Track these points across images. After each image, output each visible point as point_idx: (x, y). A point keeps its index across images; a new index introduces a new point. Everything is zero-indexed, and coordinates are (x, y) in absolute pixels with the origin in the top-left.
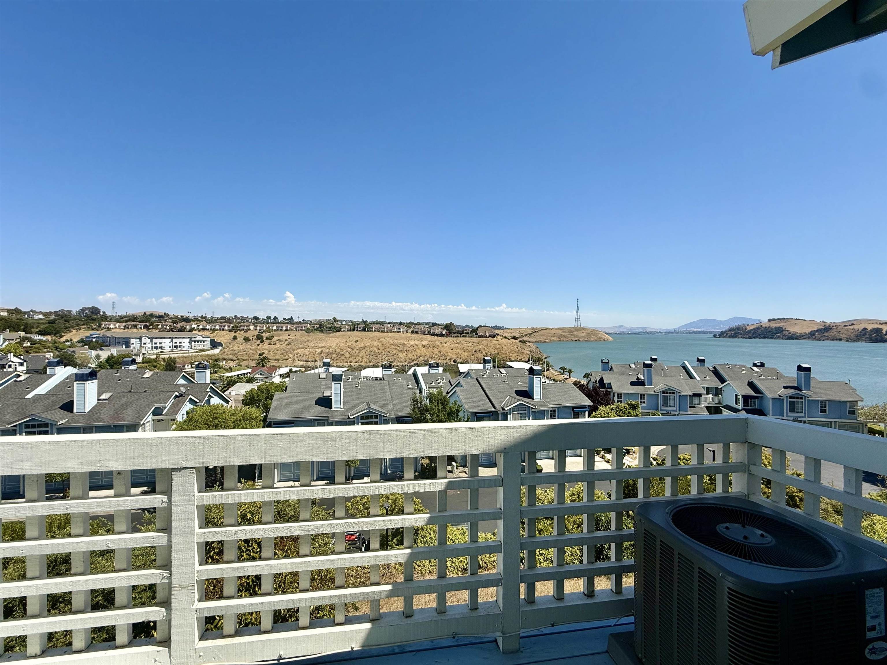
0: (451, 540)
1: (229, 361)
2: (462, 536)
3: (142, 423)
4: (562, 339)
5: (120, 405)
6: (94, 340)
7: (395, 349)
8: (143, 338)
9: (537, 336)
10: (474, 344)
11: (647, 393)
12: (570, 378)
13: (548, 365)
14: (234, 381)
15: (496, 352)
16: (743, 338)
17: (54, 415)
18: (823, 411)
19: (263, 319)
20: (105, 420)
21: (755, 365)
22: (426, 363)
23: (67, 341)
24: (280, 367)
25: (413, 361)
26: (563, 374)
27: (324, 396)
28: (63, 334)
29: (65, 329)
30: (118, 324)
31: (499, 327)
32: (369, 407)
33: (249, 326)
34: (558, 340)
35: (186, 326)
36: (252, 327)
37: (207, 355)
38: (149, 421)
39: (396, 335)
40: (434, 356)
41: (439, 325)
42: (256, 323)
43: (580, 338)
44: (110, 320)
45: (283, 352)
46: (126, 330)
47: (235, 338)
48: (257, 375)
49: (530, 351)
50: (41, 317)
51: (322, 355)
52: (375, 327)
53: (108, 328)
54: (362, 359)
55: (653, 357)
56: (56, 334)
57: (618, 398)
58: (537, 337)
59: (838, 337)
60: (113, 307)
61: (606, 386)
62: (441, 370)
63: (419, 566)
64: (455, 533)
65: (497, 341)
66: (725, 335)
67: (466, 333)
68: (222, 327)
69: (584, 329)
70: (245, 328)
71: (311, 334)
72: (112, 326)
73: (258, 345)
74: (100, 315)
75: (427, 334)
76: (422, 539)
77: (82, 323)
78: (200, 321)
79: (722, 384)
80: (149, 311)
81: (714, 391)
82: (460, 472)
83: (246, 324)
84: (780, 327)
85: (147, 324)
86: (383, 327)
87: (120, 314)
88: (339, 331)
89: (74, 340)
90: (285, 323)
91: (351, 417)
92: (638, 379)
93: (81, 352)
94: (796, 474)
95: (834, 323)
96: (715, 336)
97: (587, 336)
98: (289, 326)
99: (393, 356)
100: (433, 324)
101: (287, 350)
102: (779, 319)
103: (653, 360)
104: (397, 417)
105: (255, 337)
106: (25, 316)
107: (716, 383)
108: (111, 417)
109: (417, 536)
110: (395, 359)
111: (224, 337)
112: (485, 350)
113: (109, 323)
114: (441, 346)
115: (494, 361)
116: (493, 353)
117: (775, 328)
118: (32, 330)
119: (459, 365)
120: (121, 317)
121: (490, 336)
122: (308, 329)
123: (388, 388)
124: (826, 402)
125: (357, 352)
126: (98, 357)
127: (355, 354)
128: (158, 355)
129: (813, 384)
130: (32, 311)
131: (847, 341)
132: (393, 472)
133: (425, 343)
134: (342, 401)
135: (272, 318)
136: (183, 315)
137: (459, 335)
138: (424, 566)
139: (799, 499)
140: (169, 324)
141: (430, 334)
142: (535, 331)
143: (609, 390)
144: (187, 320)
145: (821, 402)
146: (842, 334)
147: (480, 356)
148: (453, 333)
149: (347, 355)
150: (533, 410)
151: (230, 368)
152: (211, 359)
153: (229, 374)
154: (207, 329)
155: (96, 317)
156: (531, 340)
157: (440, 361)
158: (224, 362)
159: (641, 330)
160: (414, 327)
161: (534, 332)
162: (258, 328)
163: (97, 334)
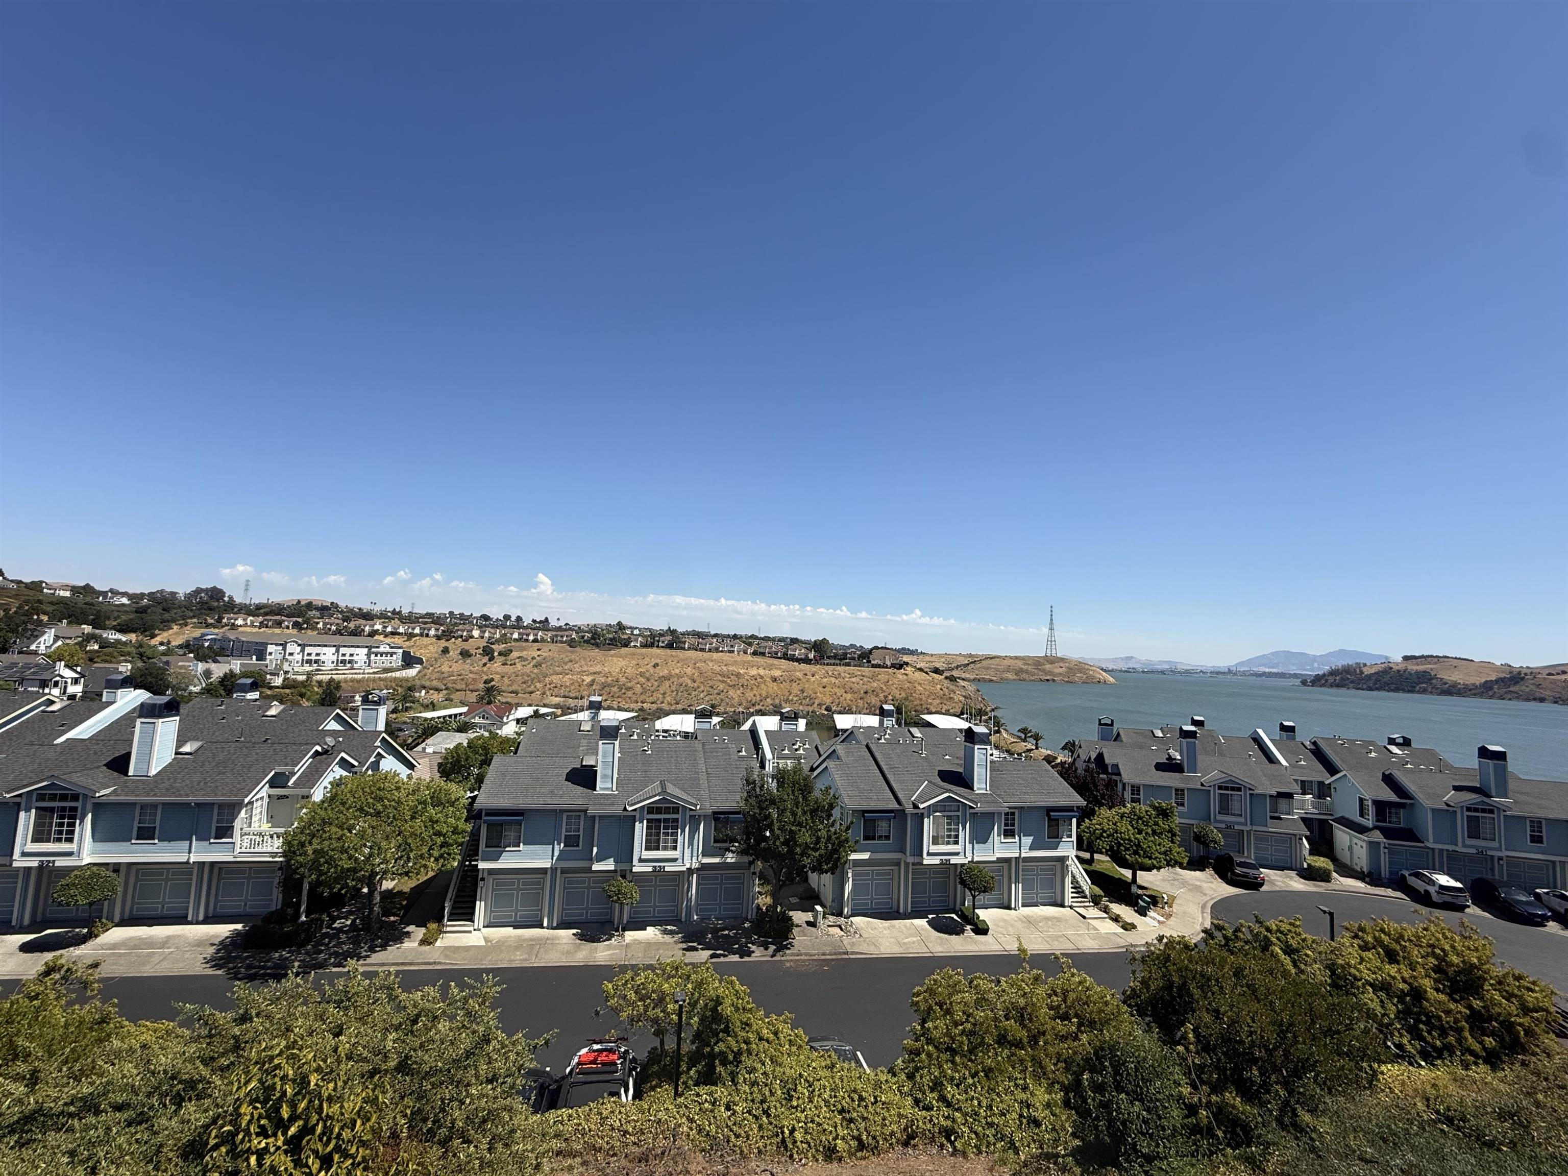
0: (806, 1080)
1: (431, 692)
2: (827, 1073)
3: (246, 800)
4: (1024, 676)
5: (214, 764)
6: (207, 644)
7: (723, 682)
8: (288, 645)
9: (977, 669)
10: (865, 679)
11: (1188, 786)
12: (1037, 748)
13: (997, 723)
14: (436, 727)
15: (903, 695)
16: (1358, 689)
17: (92, 778)
18: (1537, 839)
19: (497, 619)
20: (182, 792)
21: (1392, 741)
22: (776, 711)
23: (162, 644)
24: (518, 705)
25: (753, 705)
26: (1024, 740)
27: (582, 766)
28: (157, 632)
29: (162, 623)
30: (251, 618)
31: (909, 649)
32: (664, 791)
33: (471, 631)
34: (1015, 677)
35: (365, 626)
36: (476, 633)
37: (395, 679)
38: (262, 798)
39: (726, 657)
40: (791, 698)
41: (802, 642)
42: (486, 626)
43: (1055, 676)
44: (239, 612)
45: (526, 678)
46: (263, 630)
47: (446, 651)
48: (477, 718)
49: (965, 697)
50: (125, 600)
51: (594, 687)
52: (689, 641)
53: (233, 624)
54: (664, 697)
55: (1196, 718)
56: (145, 631)
57: (1132, 794)
58: (977, 672)
59: (1537, 695)
60: (246, 590)
61: (1110, 770)
62: (802, 724)
63: (737, 1136)
64: (814, 1064)
65: (906, 675)
66: (1323, 682)
67: (850, 659)
68: (426, 632)
69: (1062, 660)
70: (465, 634)
71: (578, 649)
72: (240, 622)
73: (485, 665)
74: (224, 601)
75: (780, 658)
76: (747, 1076)
77: (191, 614)
78: (390, 619)
79: (1332, 776)
80: (305, 598)
81: (1315, 788)
82: (829, 926)
83: (467, 627)
84: (1425, 672)
85: (300, 620)
86: (704, 641)
87: (256, 601)
88: (626, 645)
89: (173, 644)
90: (534, 629)
91: (630, 809)
92: (1170, 758)
93: (180, 664)
94: (1513, 975)
95: (1528, 667)
96: (1304, 683)
97: (1068, 672)
98: (540, 633)
99: (719, 694)
100: (792, 639)
101: (533, 676)
102: (1422, 657)
103: (1195, 723)
104: (714, 813)
105: (480, 651)
106: (98, 598)
107: (1319, 774)
108: (193, 787)
109: (737, 1066)
110: (722, 700)
111: (426, 648)
112: (883, 691)
113: (236, 616)
114: (804, 680)
115: (899, 710)
116: (898, 696)
117: (1417, 673)
118: (107, 622)
119: (836, 717)
120: (259, 607)
121: (893, 666)
122: (573, 640)
123: (701, 755)
124: (1541, 822)
125: (656, 683)
126: (207, 674)
127: (652, 689)
128: (309, 675)
129: (1512, 785)
130: (111, 591)
131: (1556, 702)
132: (702, 919)
133: (777, 673)
134: (616, 776)
135: (513, 619)
136: (362, 607)
137: (838, 662)
138: (748, 1137)
139: (1524, 1030)
140: (337, 621)
141: (785, 657)
142: (973, 661)
143: (1114, 777)
144: (368, 616)
145: (1531, 821)
146: (1545, 689)
147: (874, 700)
148: (828, 658)
149: (638, 689)
150: (972, 811)
151: (432, 703)
152: (401, 686)
153: (429, 715)
154: (399, 634)
155: (216, 604)
156: (967, 676)
157: (801, 708)
158: (423, 692)
159: (1166, 667)
160: (758, 644)
161: (972, 663)
162: (487, 635)
163: (213, 634)
